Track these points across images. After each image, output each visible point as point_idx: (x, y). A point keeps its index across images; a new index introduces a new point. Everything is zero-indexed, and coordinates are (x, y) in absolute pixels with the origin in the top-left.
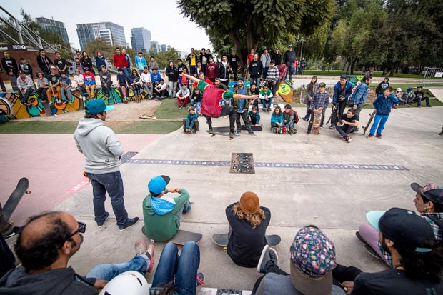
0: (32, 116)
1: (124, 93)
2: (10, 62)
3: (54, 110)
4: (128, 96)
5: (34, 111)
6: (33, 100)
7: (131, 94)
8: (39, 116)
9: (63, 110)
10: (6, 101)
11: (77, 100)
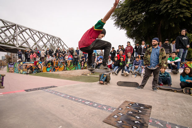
0: (47, 71)
1: (83, 65)
2: (48, 52)
3: (54, 70)
4: (84, 66)
5: (48, 70)
6: (49, 65)
7: (86, 65)
8: (49, 72)
9: (58, 70)
10: (42, 64)
11: (63, 66)
